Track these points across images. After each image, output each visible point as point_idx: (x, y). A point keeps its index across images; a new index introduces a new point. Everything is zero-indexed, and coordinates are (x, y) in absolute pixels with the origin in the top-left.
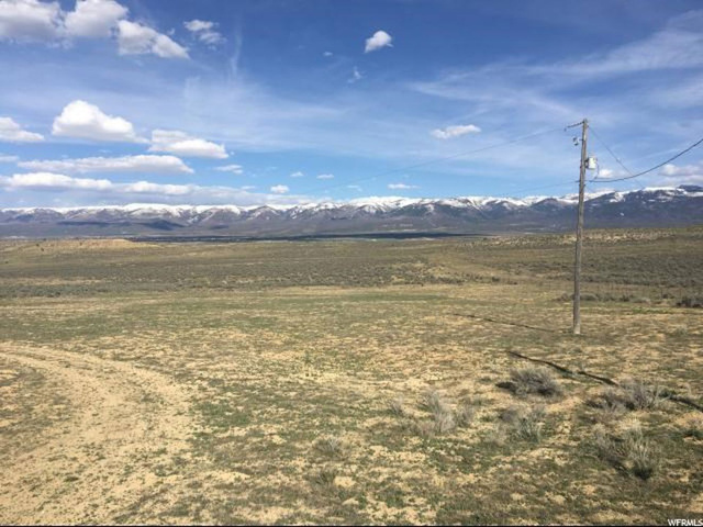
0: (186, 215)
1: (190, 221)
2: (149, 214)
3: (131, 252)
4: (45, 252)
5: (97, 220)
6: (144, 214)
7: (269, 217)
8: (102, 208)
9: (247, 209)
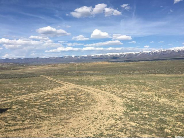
0: (121, 55)
1: (122, 57)
2: (112, 55)
3: (108, 65)
4: (90, 65)
5: (100, 57)
6: (111, 55)
7: (144, 54)
8: (101, 54)
9: (137, 53)
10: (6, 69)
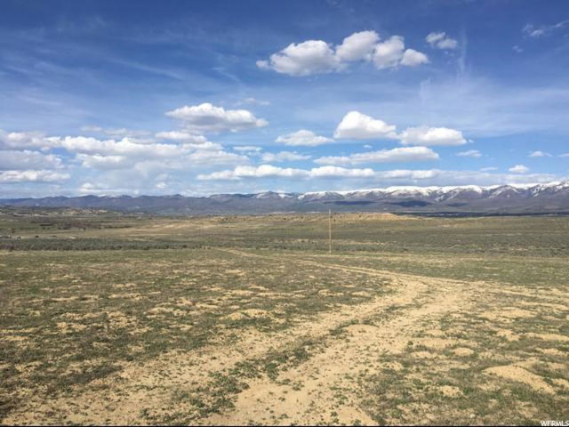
0: (434, 195)
1: (437, 199)
2: (404, 195)
3: (397, 223)
4: (337, 222)
5: (366, 200)
6: (400, 195)
7: (509, 195)
8: (370, 191)
9: (488, 188)
10: (89, 225)
